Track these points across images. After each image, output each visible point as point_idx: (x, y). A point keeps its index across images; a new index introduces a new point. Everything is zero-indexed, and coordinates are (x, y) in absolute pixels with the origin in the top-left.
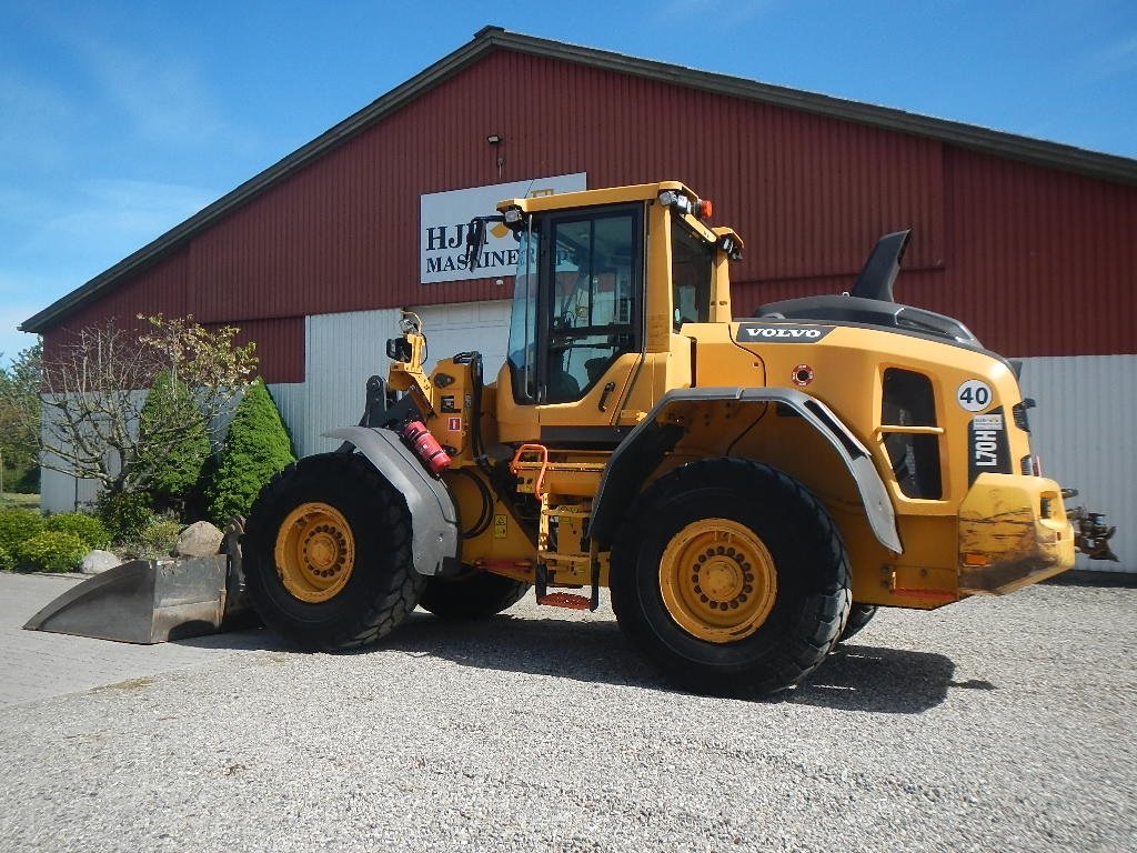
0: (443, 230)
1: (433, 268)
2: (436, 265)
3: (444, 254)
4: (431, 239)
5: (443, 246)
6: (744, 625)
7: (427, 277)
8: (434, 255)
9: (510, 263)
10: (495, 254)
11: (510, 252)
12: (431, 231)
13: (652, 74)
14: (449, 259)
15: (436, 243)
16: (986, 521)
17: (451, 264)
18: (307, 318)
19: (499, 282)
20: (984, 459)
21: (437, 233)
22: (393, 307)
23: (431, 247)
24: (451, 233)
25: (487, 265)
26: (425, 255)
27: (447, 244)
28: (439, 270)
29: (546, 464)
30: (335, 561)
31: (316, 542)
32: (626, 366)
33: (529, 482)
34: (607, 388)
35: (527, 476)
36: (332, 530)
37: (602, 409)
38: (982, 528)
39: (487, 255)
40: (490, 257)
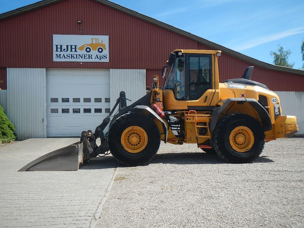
0: (61, 46)
1: (58, 57)
2: (59, 56)
3: (62, 53)
4: (57, 48)
5: (61, 51)
6: (248, 148)
7: (55, 59)
8: (58, 53)
9: (84, 58)
10: (79, 55)
11: (84, 55)
12: (57, 46)
13: (128, 12)
14: (64, 55)
15: (59, 50)
16: (290, 124)
17: (64, 57)
18: (8, 69)
19: (81, 63)
20: (277, 113)
21: (59, 47)
22: (43, 68)
23: (57, 51)
24: (64, 47)
25: (77, 58)
26: (55, 53)
27: (63, 50)
28: (60, 58)
29: (196, 115)
30: (138, 141)
31: (132, 137)
32: (210, 92)
33: (190, 119)
34: (206, 97)
35: (189, 118)
36: (136, 133)
37: (205, 102)
38: (289, 126)
39: (77, 55)
40: (78, 56)
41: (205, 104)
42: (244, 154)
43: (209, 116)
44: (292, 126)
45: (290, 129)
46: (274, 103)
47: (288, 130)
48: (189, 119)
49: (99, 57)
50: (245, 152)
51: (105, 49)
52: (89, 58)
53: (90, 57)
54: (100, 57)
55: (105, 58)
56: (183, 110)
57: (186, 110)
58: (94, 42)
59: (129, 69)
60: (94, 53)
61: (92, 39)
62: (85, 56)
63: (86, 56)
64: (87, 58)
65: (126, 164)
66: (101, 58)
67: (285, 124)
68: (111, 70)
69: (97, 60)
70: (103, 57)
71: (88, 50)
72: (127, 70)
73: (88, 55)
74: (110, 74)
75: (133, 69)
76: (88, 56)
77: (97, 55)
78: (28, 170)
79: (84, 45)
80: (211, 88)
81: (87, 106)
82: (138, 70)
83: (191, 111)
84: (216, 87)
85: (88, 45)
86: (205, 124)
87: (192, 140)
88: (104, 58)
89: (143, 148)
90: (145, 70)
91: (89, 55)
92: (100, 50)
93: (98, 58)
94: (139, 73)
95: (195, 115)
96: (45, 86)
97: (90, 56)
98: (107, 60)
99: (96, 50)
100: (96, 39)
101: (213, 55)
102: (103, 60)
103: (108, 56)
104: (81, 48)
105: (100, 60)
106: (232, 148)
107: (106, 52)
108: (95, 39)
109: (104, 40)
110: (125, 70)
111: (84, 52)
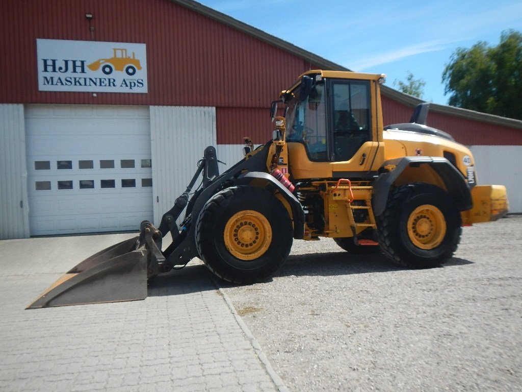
0: (54, 61)
1: (48, 82)
3: (56, 76)
4: (46, 65)
5: (54, 70)
6: (435, 242)
7: (43, 87)
8: (49, 75)
9: (101, 85)
10: (91, 79)
11: (100, 79)
12: (45, 61)
14: (60, 79)
15: (50, 68)
16: (497, 200)
17: (61, 81)
19: (95, 95)
20: (471, 181)
21: (50, 63)
22: (17, 102)
23: (46, 70)
24: (60, 64)
25: (85, 85)
26: (41, 74)
27: (57, 69)
28: (52, 84)
29: (351, 188)
30: (254, 239)
31: (243, 231)
32: (368, 147)
33: (339, 195)
34: (364, 155)
35: (337, 193)
36: (250, 224)
37: (361, 164)
38: (497, 202)
39: (85, 79)
40: (88, 80)
41: (362, 168)
42: (431, 252)
43: (369, 189)
44: (501, 202)
45: (498, 207)
46: (467, 164)
47: (496, 210)
48: (337, 195)
49: (129, 84)
50: (433, 249)
51: (140, 68)
52: (110, 85)
53: (112, 83)
54: (131, 83)
55: (141, 85)
56: (322, 179)
57: (328, 179)
58: (119, 55)
59: (184, 105)
60: (119, 75)
61: (115, 50)
62: (102, 80)
63: (103, 82)
64: (106, 86)
65: (235, 282)
66: (133, 85)
67: (491, 200)
68: (151, 107)
69: (126, 90)
70: (136, 83)
71: (107, 70)
72: (182, 107)
73: (107, 80)
74: (149, 116)
75: (192, 105)
76: (107, 82)
77: (124, 80)
78: (47, 305)
79: (99, 60)
80: (370, 139)
81: (107, 174)
82: (202, 108)
83: (341, 181)
84: (379, 138)
85: (107, 61)
86: (362, 202)
87: (338, 231)
88: (138, 86)
89: (263, 250)
90: (214, 108)
91: (109, 80)
92: (131, 71)
93: (127, 86)
94: (203, 114)
95: (347, 187)
96: (23, 138)
97: (112, 81)
98: (144, 89)
99: (122, 70)
100: (122, 50)
101: (372, 82)
102: (136, 90)
103: (145, 83)
104: (94, 67)
105: (131, 88)
106: (411, 242)
107: (142, 74)
108: (119, 49)
109: (138, 51)
110: (177, 107)
111: (99, 74)
